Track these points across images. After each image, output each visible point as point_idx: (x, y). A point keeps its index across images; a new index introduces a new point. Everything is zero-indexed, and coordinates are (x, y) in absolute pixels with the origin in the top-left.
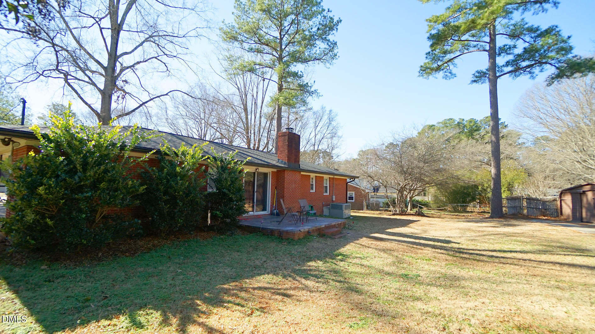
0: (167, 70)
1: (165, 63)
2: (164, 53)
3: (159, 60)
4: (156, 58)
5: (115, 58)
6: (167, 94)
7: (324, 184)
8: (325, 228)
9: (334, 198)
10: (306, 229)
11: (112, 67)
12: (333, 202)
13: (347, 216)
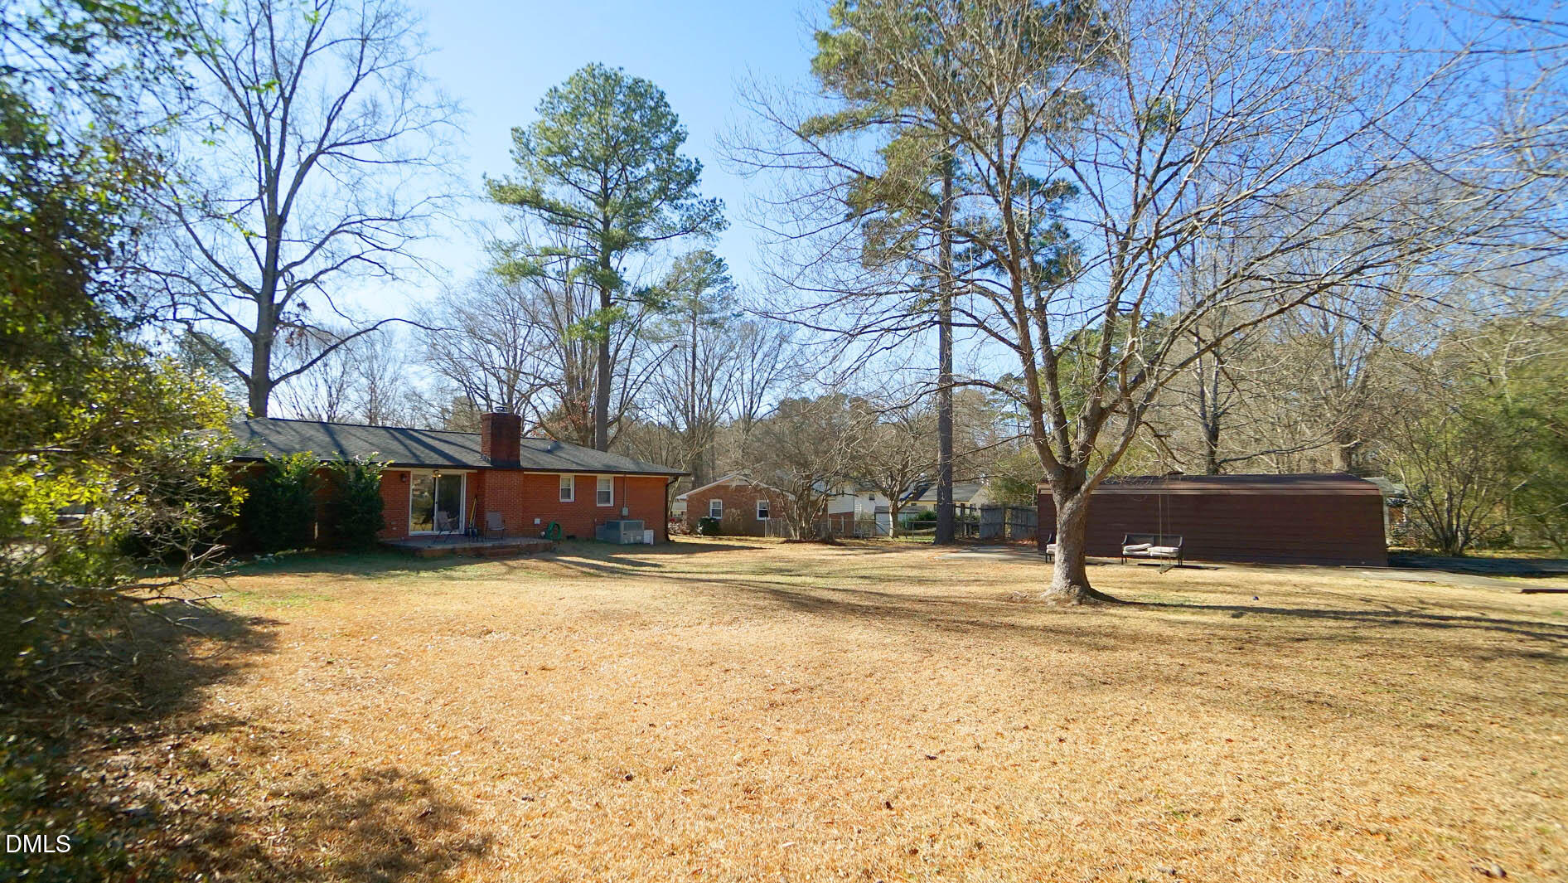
2: (374, 246)
3: (364, 259)
4: (358, 257)
6: (374, 328)
7: (600, 487)
8: (493, 547)
9: (625, 512)
10: (450, 546)
11: (269, 290)
12: (623, 518)
13: (632, 541)
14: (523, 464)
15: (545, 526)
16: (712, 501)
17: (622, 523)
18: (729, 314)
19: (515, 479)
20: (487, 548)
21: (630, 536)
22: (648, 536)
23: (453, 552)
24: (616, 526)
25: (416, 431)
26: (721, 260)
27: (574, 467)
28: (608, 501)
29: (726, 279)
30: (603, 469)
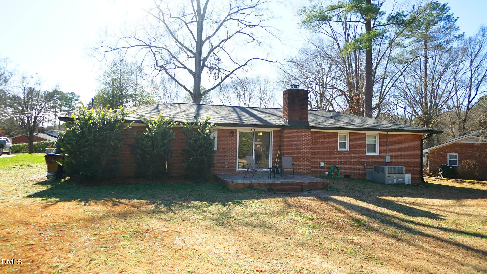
0: (254, 39)
1: (248, 34)
2: (246, 25)
3: (242, 33)
4: (239, 32)
5: (201, 44)
6: (246, 64)
7: (368, 142)
8: (282, 184)
9: (388, 159)
10: (248, 182)
11: (199, 50)
12: (387, 164)
13: (395, 181)
14: (311, 124)
15: (327, 168)
16: (449, 154)
17: (387, 168)
18: (452, 37)
19: (306, 134)
20: (277, 184)
21: (393, 178)
22: (408, 178)
23: (251, 186)
24: (383, 171)
25: (251, 108)
26: (444, 5)
27: (349, 126)
28: (375, 151)
29: (449, 17)
30: (370, 127)
